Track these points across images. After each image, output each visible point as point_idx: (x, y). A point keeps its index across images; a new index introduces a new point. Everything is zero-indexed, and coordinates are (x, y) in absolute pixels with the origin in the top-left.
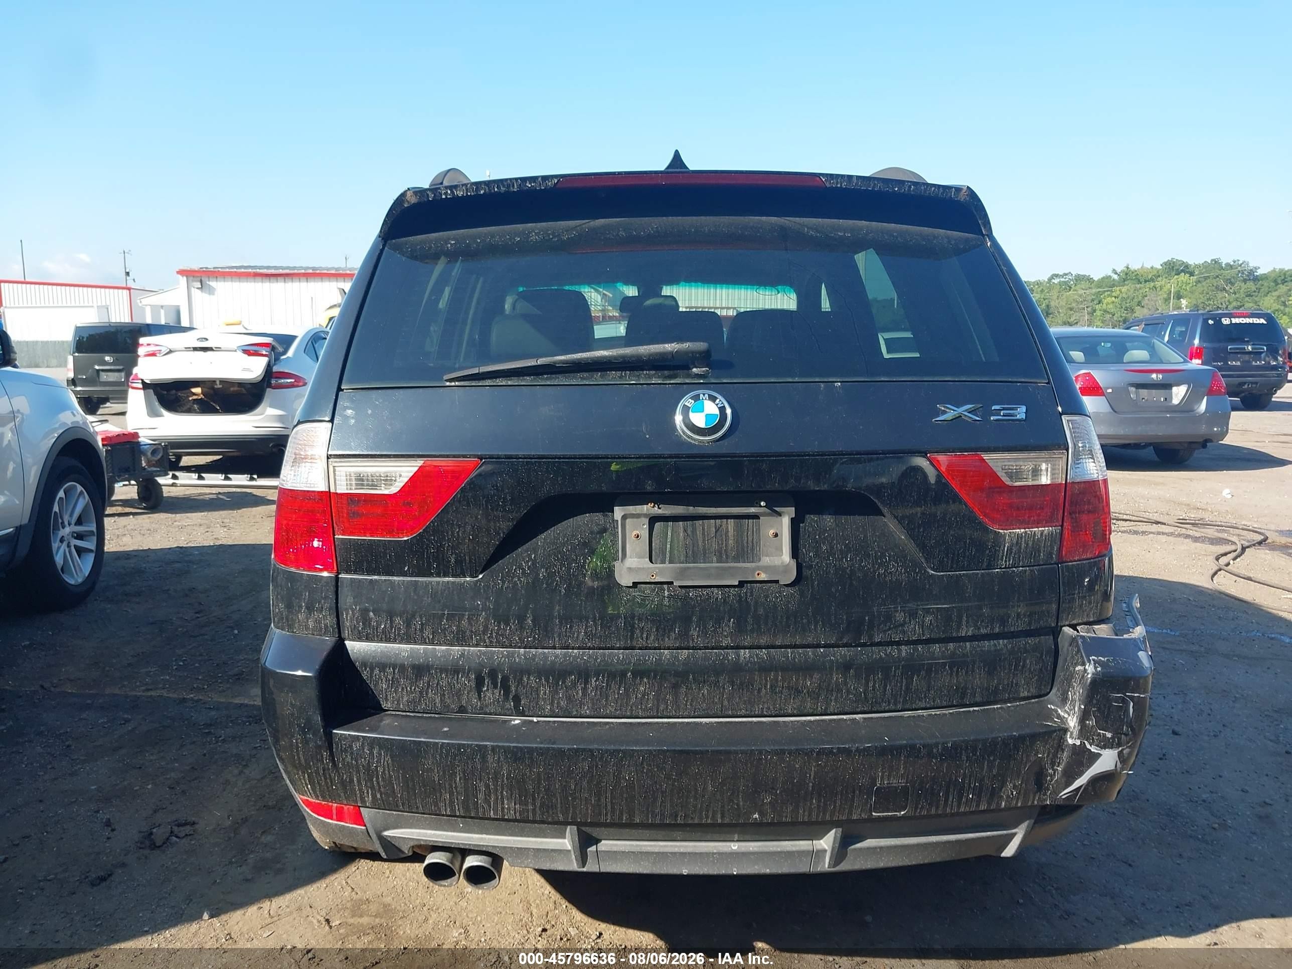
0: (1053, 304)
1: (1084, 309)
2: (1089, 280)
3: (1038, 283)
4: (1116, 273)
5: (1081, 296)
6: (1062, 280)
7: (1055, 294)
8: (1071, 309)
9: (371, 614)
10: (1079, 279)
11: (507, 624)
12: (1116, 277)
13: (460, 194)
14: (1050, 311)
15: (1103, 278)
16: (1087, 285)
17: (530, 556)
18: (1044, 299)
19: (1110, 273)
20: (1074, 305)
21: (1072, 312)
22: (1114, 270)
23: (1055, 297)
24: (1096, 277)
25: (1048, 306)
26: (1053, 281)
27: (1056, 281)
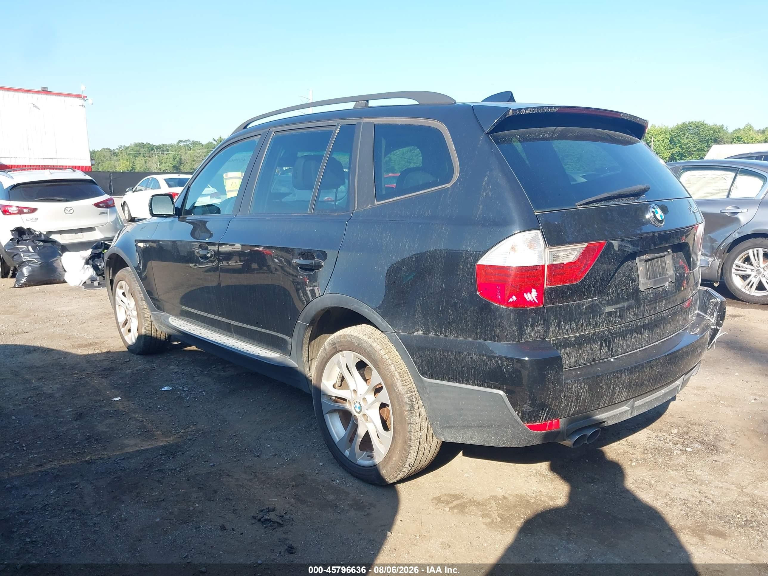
0: (183, 158)
1: (201, 161)
2: (200, 144)
3: (171, 146)
4: (215, 141)
5: (198, 153)
6: (185, 144)
7: (183, 152)
8: (194, 161)
9: (562, 323)
10: (195, 143)
11: (611, 316)
12: (215, 143)
13: (527, 112)
14: (182, 162)
15: (208, 143)
16: (200, 147)
17: (614, 283)
18: (178, 155)
19: (212, 141)
20: (195, 158)
21: (195, 163)
22: (214, 139)
23: (183, 154)
24: (204, 143)
25: (180, 159)
26: (180, 144)
27: (182, 144)
